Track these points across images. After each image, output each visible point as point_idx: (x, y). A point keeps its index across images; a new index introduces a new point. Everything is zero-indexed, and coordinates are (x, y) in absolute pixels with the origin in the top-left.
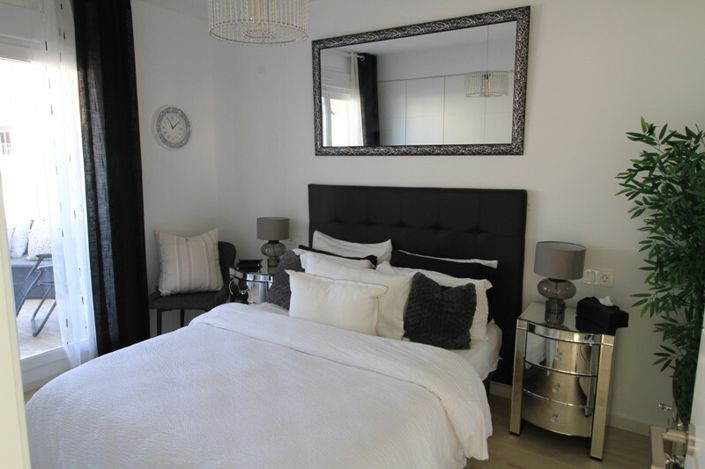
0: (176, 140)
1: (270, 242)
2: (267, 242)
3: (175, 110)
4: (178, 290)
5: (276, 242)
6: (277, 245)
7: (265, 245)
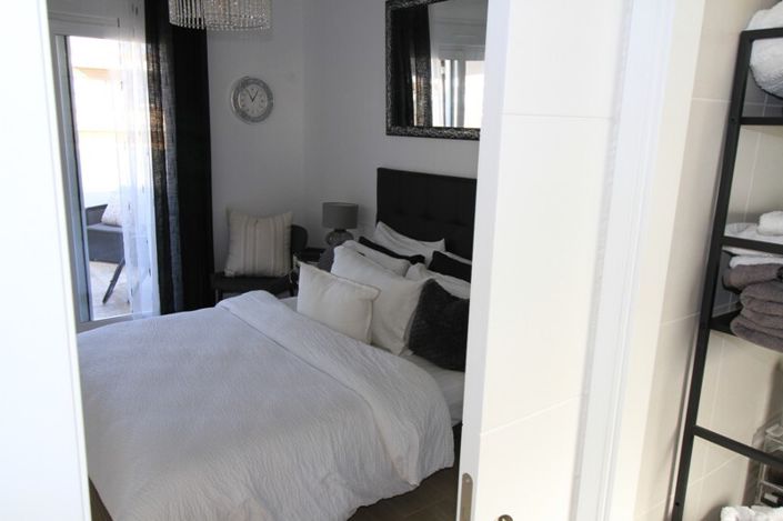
0: (256, 114)
1: (336, 231)
2: (332, 230)
3: (257, 82)
4: (242, 273)
5: (344, 231)
6: (343, 234)
7: (331, 234)
